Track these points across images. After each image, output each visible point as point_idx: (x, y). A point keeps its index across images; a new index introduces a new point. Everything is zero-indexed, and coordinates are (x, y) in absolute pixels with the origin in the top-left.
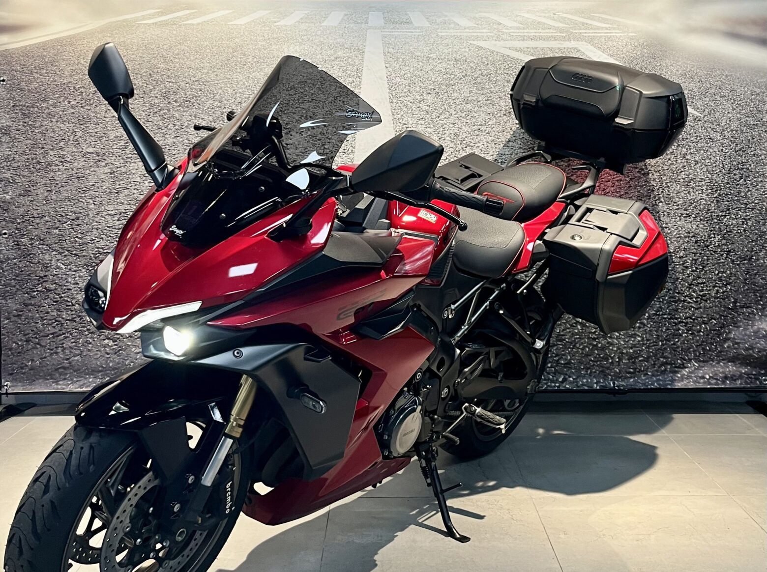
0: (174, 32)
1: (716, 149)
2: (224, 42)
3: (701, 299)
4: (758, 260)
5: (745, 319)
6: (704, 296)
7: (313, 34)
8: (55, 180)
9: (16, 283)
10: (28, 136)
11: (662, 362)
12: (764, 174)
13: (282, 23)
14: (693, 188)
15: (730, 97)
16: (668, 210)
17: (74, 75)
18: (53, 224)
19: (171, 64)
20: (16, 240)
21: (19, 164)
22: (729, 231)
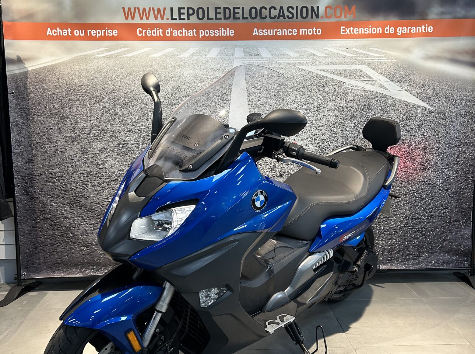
0: (117, 62)
1: (442, 129)
2: (147, 68)
3: (431, 217)
4: (464, 194)
5: (455, 228)
6: (432, 216)
7: (201, 62)
8: (48, 153)
9: (27, 215)
10: (30, 127)
11: (408, 253)
12: (469, 144)
13: (181, 56)
14: (428, 153)
15: (451, 98)
16: (412, 166)
17: (56, 89)
18: (47, 179)
19: (115, 82)
20: (25, 189)
21: (25, 143)
22: (448, 178)
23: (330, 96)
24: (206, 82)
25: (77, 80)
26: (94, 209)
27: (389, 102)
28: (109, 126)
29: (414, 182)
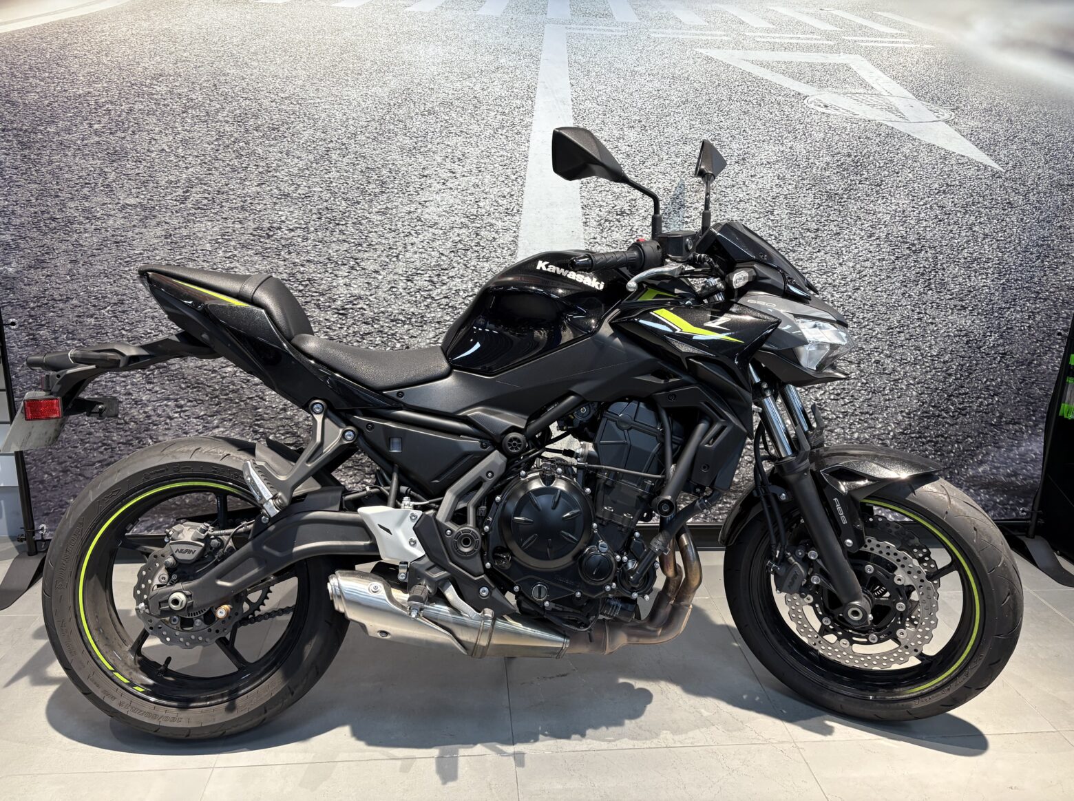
0: (248, 16)
1: (1014, 219)
2: (326, 37)
4: (1040, 365)
5: (1009, 438)
8: (82, 246)
10: (32, 177)
12: (1068, 254)
13: (415, 8)
14: (975, 271)
15: (1044, 145)
16: (938, 301)
17: (93, 81)
18: (85, 310)
19: (246, 69)
20: (31, 332)
21: (23, 220)
22: (1009, 328)
23: (771, 129)
24: (474, 80)
25: (146, 59)
26: (202, 383)
27: (904, 150)
28: (233, 184)
29: (936, 338)
